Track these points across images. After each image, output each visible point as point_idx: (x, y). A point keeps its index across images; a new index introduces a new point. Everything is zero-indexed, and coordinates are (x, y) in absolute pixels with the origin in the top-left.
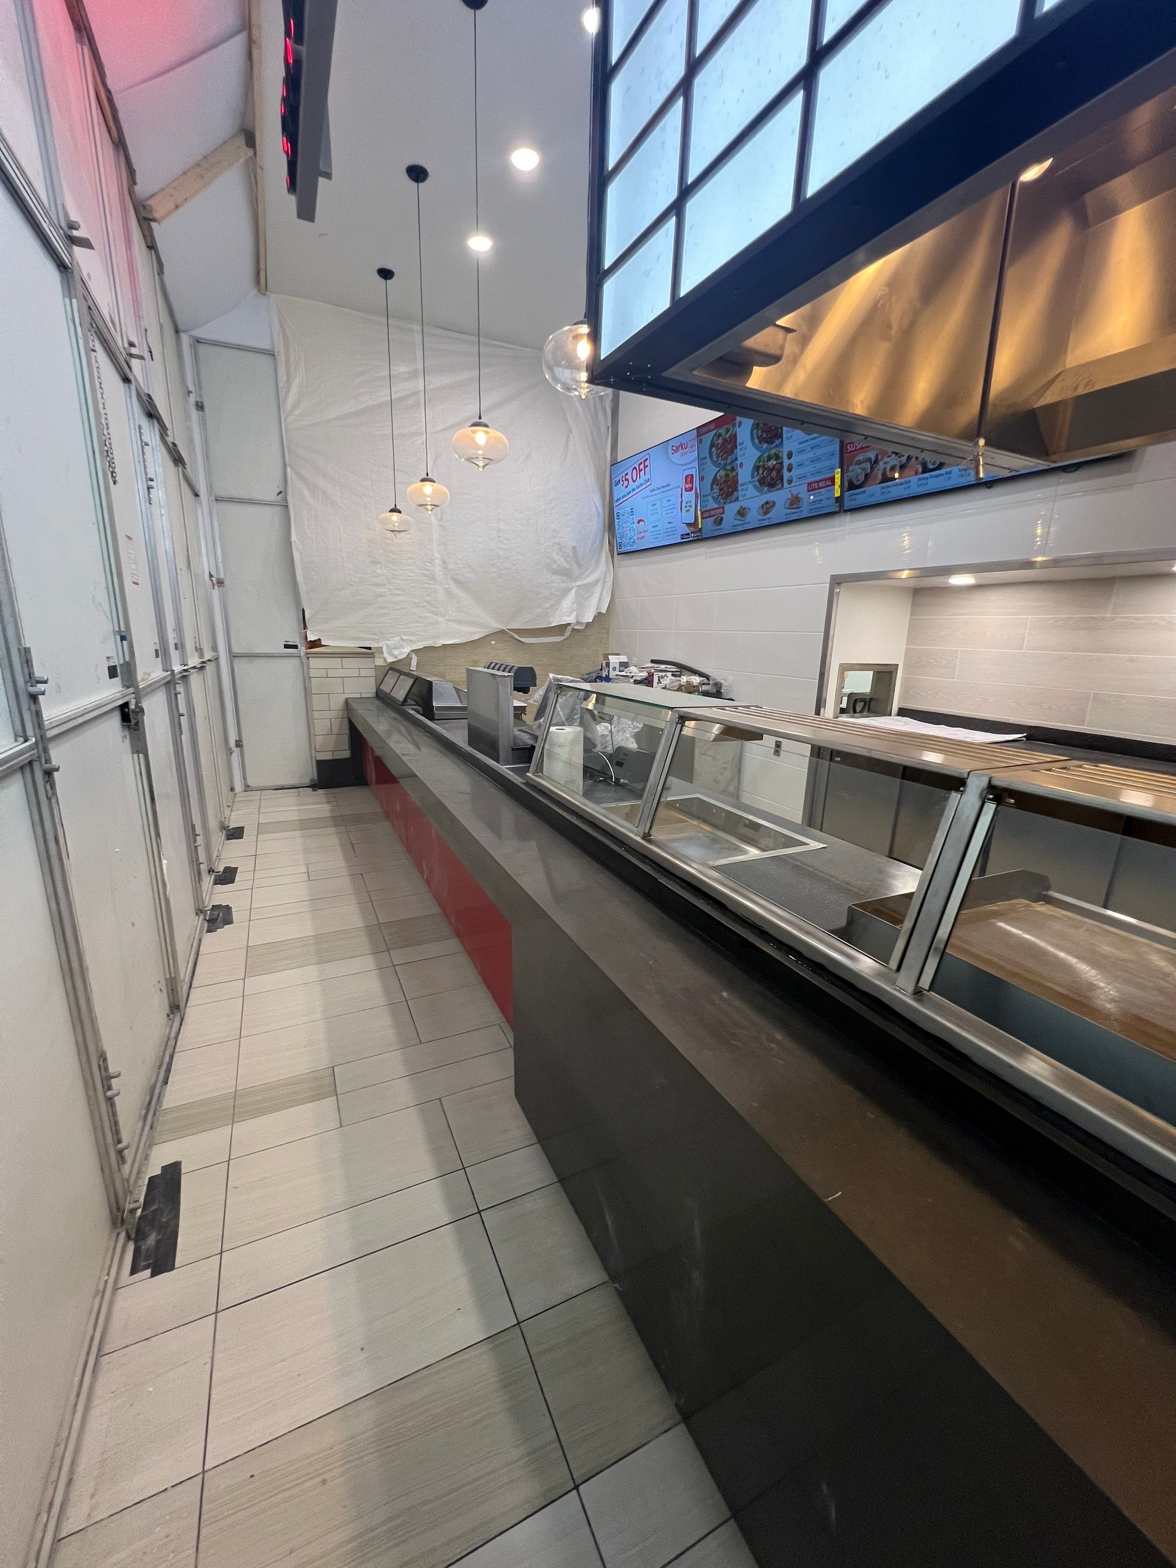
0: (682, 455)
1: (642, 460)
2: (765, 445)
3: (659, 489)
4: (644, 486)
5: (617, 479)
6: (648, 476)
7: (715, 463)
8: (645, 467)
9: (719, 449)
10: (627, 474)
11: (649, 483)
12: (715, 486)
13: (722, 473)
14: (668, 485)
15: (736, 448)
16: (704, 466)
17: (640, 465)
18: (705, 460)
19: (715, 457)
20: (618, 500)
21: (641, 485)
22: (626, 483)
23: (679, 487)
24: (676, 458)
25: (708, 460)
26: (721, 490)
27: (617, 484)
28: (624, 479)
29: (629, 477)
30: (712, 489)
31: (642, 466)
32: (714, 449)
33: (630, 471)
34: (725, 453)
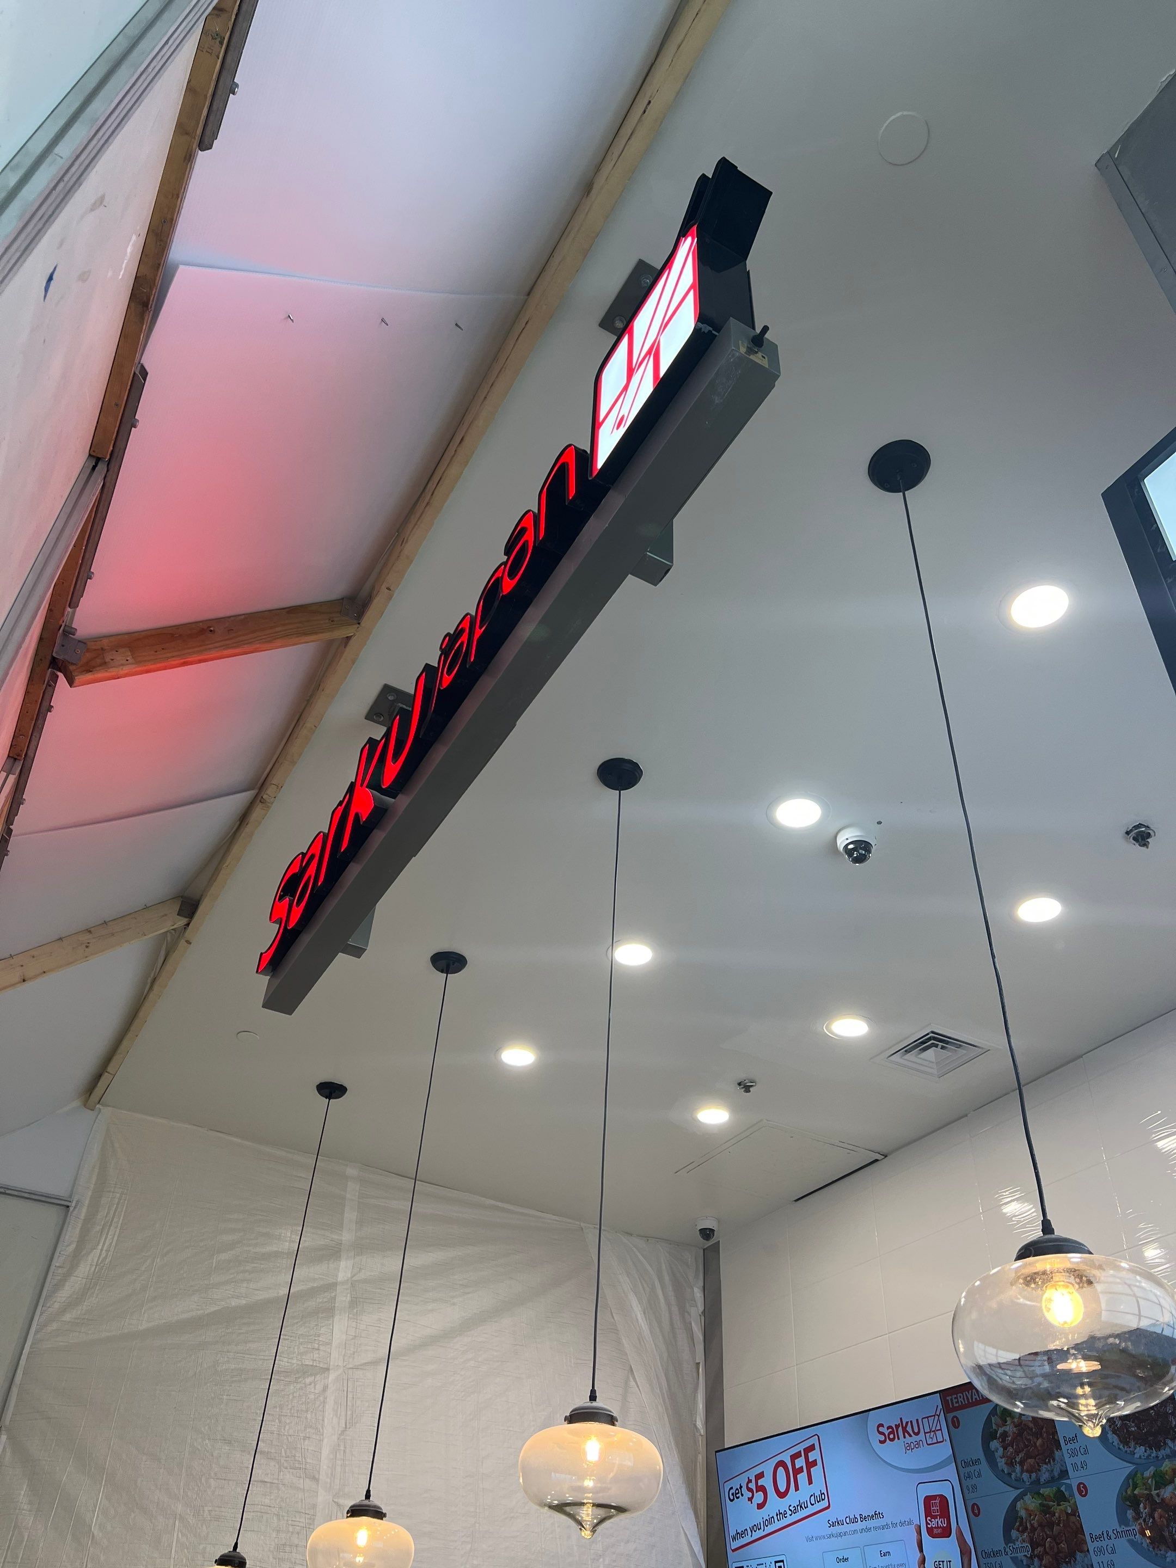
0: (908, 1447)
1: (800, 1448)
2: (1140, 1451)
3: (854, 1520)
4: (811, 1510)
5: (735, 1484)
6: (818, 1486)
7: (1004, 1477)
8: (811, 1464)
9: (1011, 1444)
10: (760, 1476)
11: (824, 1504)
12: (1014, 1533)
13: (1031, 1502)
14: (877, 1515)
15: (1059, 1447)
16: (974, 1481)
17: (794, 1457)
18: (976, 1467)
19: (1001, 1463)
20: (741, 1534)
21: (801, 1506)
22: (759, 1497)
23: (910, 1523)
24: (893, 1451)
25: (984, 1466)
26: (1034, 1545)
27: (735, 1495)
28: (753, 1486)
29: (767, 1482)
30: (1008, 1539)
31: (800, 1462)
32: (994, 1444)
33: (768, 1469)
34: (1028, 1456)
